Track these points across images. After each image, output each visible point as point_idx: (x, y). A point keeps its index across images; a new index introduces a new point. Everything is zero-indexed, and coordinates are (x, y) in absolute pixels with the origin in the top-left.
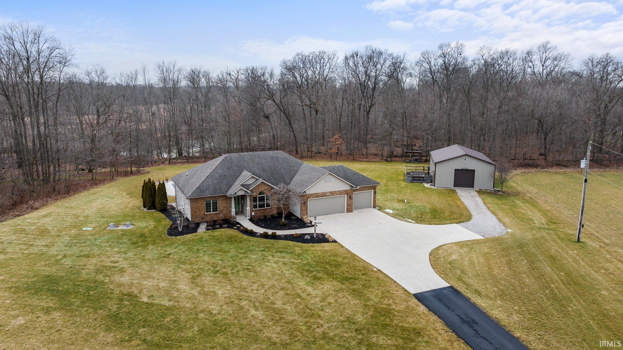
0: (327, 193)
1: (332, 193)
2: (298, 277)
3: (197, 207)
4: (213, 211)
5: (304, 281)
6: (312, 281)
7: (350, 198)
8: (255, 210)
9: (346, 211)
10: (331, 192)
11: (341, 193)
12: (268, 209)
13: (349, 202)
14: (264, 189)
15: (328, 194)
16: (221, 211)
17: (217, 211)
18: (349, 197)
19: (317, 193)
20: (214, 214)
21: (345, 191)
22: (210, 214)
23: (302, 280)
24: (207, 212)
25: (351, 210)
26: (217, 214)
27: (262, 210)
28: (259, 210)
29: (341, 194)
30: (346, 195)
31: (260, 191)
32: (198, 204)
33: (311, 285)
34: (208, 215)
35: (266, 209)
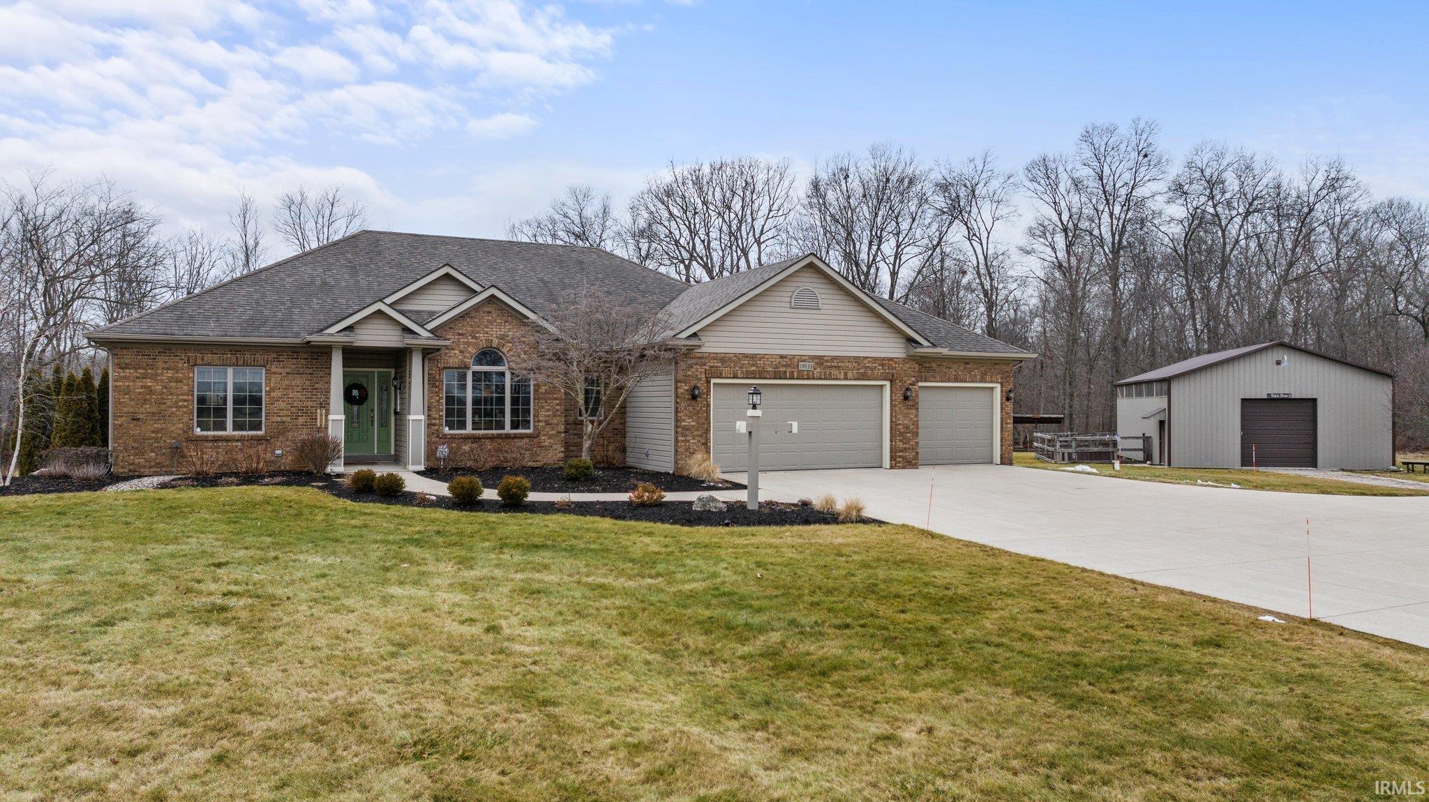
0: (802, 359)
1: (827, 366)
2: (622, 661)
3: (150, 391)
4: (237, 426)
5: (675, 690)
6: (758, 689)
7: (906, 398)
8: (453, 437)
9: (887, 461)
10: (820, 360)
11: (863, 369)
12: (522, 437)
13: (902, 420)
14: (502, 337)
15: (807, 366)
16: (280, 431)
17: (257, 426)
18: (900, 397)
19: (752, 357)
20: (241, 439)
21: (883, 362)
22: (216, 440)
23: (659, 683)
24: (204, 426)
25: (909, 455)
26: (259, 440)
27: (492, 438)
28: (475, 439)
29: (864, 377)
30: (888, 384)
31: (483, 344)
32: (154, 377)
33: (753, 715)
34: (206, 439)
35: (508, 436)
